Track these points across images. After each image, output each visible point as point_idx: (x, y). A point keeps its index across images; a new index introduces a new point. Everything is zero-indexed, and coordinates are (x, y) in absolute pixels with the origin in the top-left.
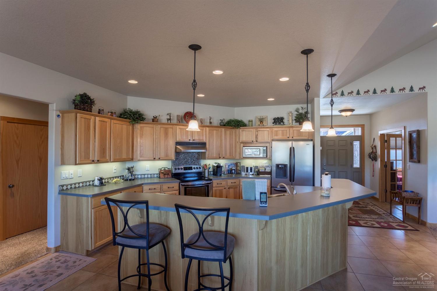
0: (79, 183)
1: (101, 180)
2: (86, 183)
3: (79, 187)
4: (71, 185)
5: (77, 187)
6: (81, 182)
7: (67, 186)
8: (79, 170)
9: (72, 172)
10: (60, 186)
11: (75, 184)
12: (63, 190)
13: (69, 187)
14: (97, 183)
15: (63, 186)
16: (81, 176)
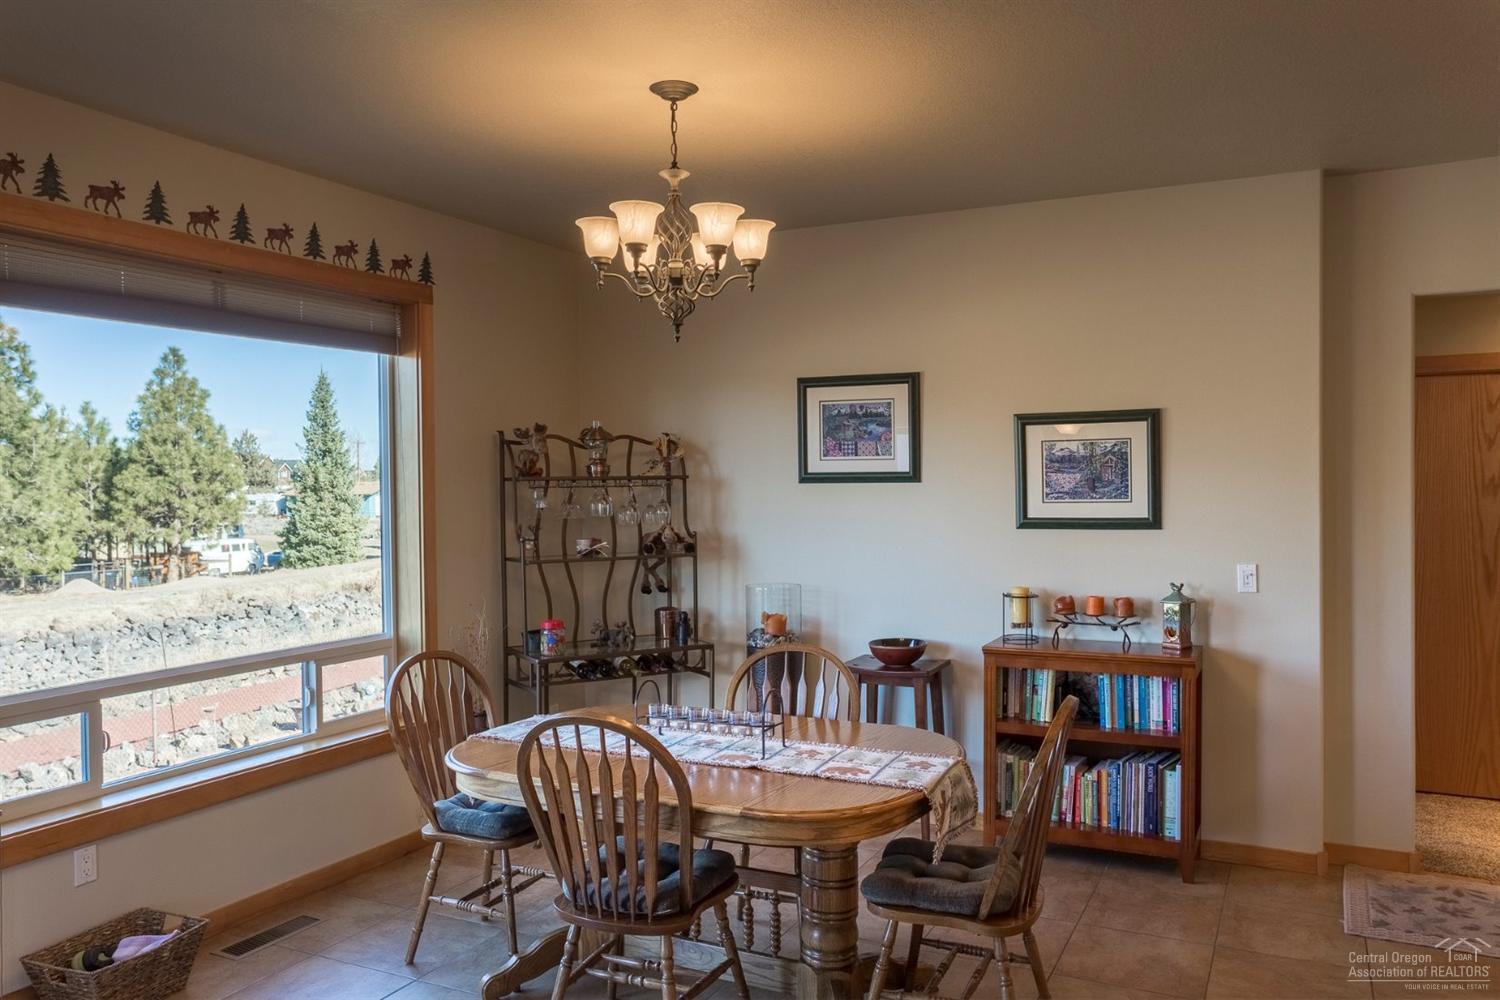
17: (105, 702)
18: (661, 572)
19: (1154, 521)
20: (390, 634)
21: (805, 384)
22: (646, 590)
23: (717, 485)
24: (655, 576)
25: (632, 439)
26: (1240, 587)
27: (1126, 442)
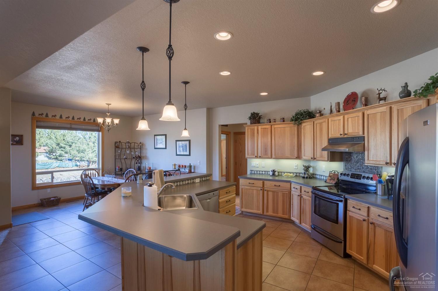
0: (262, 171)
1: (274, 171)
2: (268, 172)
3: (262, 174)
4: (257, 171)
5: (261, 173)
6: (264, 171)
7: (254, 171)
8: (263, 163)
9: (257, 163)
10: (251, 170)
11: (260, 171)
12: (252, 173)
13: (256, 172)
14: (271, 173)
15: (252, 171)
16: (264, 167)
17: (54, 173)
18: (140, 161)
19: (190, 155)
20: (98, 168)
21: (155, 135)
22: (137, 163)
23: (146, 149)
24: (139, 162)
25: (135, 143)
26: (198, 164)
27: (186, 144)
